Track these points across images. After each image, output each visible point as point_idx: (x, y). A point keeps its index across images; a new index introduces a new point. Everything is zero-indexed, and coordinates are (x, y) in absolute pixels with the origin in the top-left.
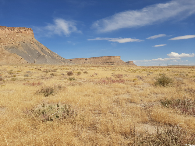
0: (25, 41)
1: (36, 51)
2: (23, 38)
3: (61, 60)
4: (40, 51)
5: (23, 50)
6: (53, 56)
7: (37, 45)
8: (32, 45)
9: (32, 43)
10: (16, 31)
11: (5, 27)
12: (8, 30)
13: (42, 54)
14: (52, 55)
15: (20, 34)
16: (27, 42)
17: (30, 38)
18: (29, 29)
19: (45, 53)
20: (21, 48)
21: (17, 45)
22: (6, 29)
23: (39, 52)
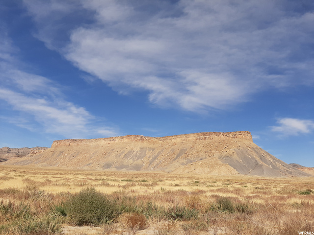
0: (241, 148)
1: (253, 158)
2: (239, 144)
3: (287, 171)
4: (258, 159)
5: (238, 159)
6: (277, 165)
7: (255, 151)
8: (249, 152)
9: (249, 149)
10: (231, 136)
11: (220, 133)
12: (223, 136)
13: (260, 162)
14: (274, 164)
15: (236, 140)
16: (244, 148)
17: (247, 142)
18: (246, 132)
19: (265, 161)
20: (235, 157)
21: (231, 153)
22: (221, 135)
23: (256, 161)
